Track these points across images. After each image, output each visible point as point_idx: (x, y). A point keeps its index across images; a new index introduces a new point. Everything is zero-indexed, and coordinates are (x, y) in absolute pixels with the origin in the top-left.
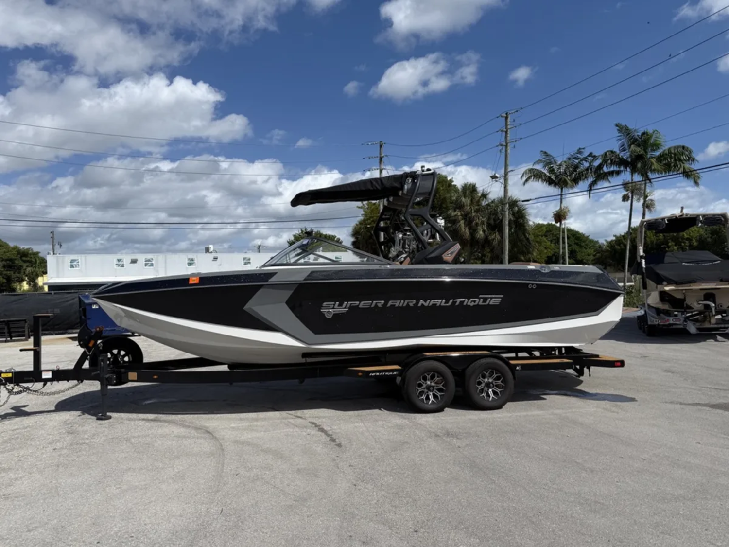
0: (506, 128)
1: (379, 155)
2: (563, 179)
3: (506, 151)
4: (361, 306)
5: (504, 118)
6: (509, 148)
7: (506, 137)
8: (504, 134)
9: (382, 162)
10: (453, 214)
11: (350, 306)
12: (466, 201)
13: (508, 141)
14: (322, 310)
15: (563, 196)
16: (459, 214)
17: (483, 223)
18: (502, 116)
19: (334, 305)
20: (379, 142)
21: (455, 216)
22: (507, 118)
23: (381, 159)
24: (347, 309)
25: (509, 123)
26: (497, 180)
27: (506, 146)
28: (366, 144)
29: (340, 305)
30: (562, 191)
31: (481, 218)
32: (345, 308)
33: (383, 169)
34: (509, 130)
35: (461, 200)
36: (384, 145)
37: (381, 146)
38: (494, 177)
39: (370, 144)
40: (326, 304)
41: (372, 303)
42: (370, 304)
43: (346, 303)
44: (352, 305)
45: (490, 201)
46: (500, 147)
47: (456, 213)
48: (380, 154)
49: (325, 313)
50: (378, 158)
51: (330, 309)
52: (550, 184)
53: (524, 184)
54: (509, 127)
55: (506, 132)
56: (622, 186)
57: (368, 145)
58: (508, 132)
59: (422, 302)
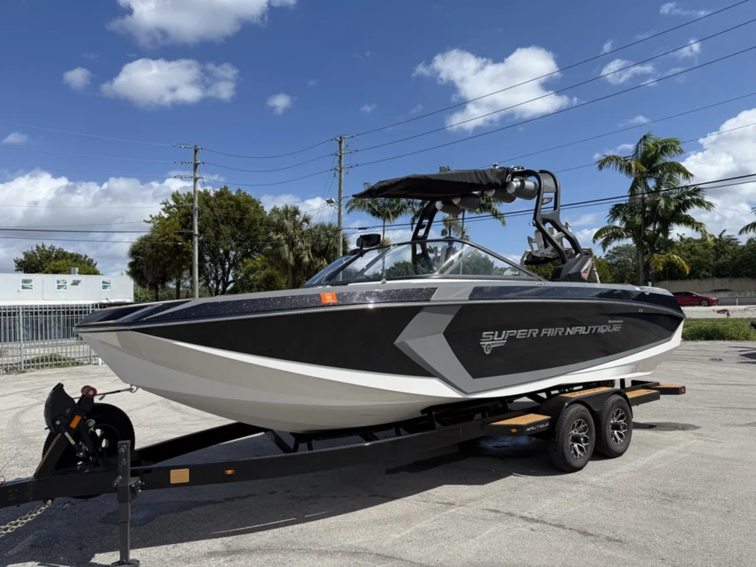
0: (340, 152)
1: (193, 162)
2: (386, 211)
3: (340, 176)
4: (518, 337)
5: (338, 142)
6: (343, 173)
7: (340, 162)
8: (338, 158)
9: (197, 170)
10: (275, 237)
11: (509, 337)
12: (288, 223)
13: (342, 167)
14: (481, 343)
15: (386, 228)
16: (282, 237)
17: (307, 248)
18: (336, 140)
19: (493, 335)
20: (194, 146)
21: (278, 239)
22: (340, 142)
23: (196, 166)
24: (505, 341)
25: (343, 148)
26: (332, 204)
27: (340, 171)
28: (178, 146)
29: (499, 336)
30: (384, 224)
31: (305, 243)
32: (503, 340)
33: (198, 178)
34: (343, 155)
35: (284, 223)
36: (200, 150)
37: (196, 151)
38: (330, 202)
39: (183, 147)
40: (487, 335)
41: (528, 332)
42: (526, 334)
43: (504, 332)
44: (511, 335)
45: (313, 226)
46: (334, 171)
47: (279, 236)
48: (195, 160)
49: (484, 347)
50: (193, 165)
51: (491, 341)
52: (374, 215)
53: (348, 213)
54: (343, 152)
55: (340, 157)
56: (442, 223)
57: (180, 147)
58: (343, 157)
59: (568, 329)
